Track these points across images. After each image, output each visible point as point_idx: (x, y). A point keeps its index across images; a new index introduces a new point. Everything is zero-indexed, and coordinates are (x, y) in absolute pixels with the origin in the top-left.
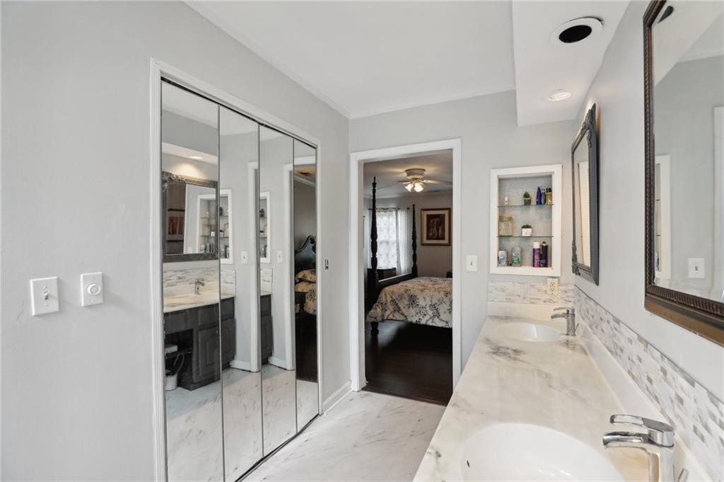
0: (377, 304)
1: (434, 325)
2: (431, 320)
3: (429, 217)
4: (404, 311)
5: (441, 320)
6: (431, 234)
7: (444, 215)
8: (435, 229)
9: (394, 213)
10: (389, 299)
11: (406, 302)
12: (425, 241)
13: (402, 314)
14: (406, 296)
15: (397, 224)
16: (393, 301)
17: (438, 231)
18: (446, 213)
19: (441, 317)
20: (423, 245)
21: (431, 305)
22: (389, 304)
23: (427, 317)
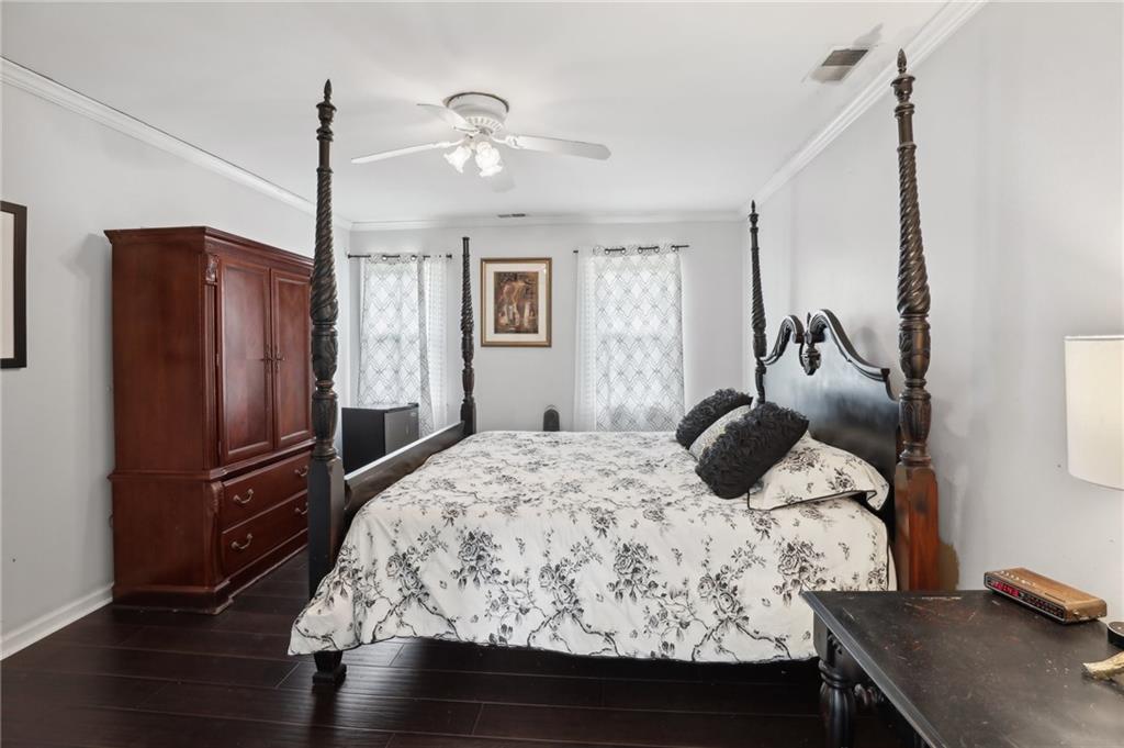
0: (334, 575)
1: (560, 647)
2: (547, 631)
3: (501, 278)
4: (440, 597)
5: (588, 629)
6: (504, 320)
7: (537, 273)
8: (514, 308)
9: (414, 265)
10: (384, 553)
11: (449, 560)
12: (491, 336)
13: (435, 611)
14: (450, 536)
15: (421, 293)
16: (401, 560)
17: (521, 310)
18: (541, 269)
19: (586, 619)
20: (485, 345)
21: (547, 569)
22: (381, 574)
23: (533, 620)
